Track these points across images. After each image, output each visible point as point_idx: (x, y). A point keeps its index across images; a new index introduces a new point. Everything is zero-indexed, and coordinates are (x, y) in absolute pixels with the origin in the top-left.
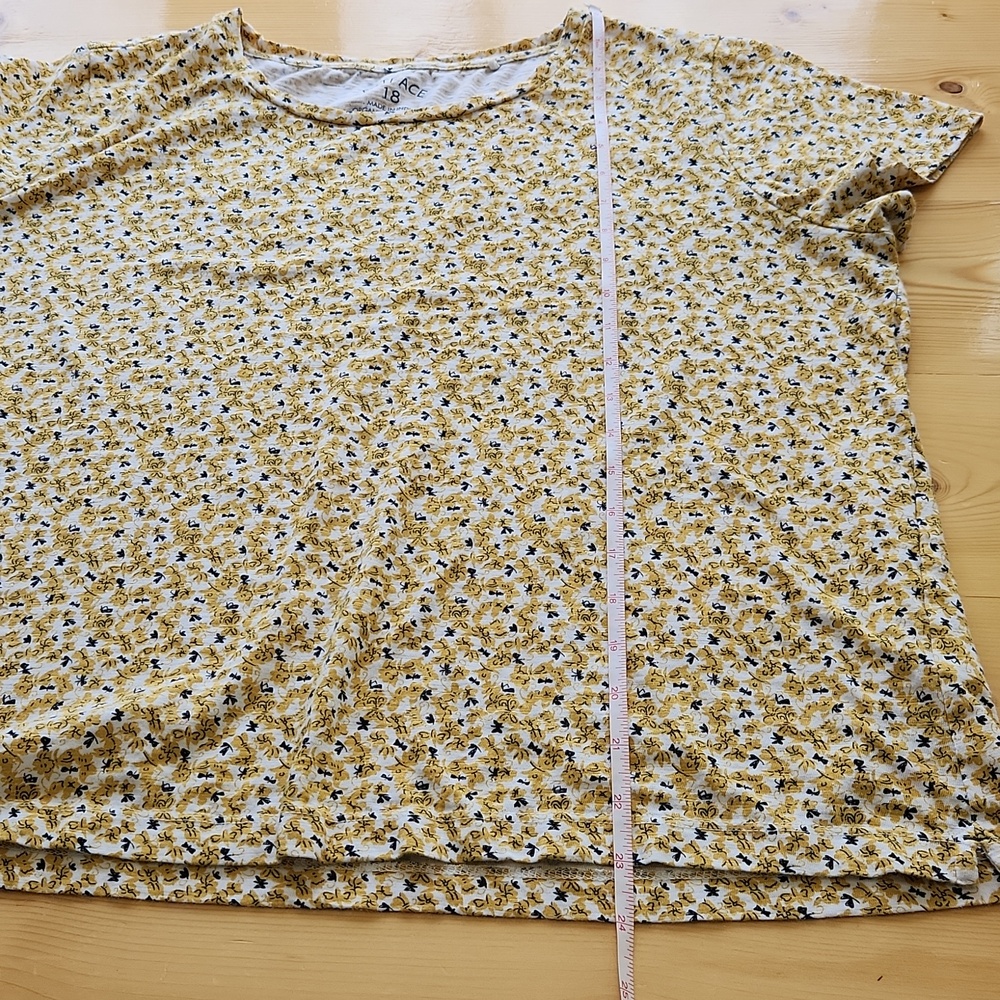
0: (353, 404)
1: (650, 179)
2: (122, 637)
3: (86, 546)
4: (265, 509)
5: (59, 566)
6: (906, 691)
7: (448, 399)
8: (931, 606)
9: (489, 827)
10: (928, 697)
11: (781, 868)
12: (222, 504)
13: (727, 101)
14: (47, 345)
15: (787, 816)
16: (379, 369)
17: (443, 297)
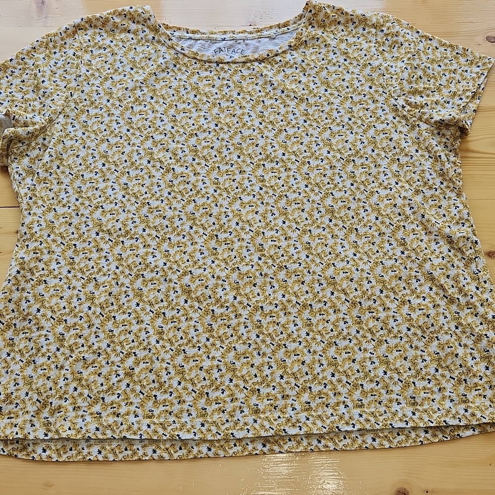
0: (245, 225)
1: (352, 96)
2: (169, 340)
3: (147, 297)
4: (215, 277)
5: (138, 307)
6: (480, 348)
7: (284, 220)
8: (487, 310)
9: (337, 418)
10: (488, 351)
11: (444, 423)
12: (197, 274)
13: (383, 50)
14: (107, 195)
15: (443, 402)
16: (253, 206)
17: (273, 167)
